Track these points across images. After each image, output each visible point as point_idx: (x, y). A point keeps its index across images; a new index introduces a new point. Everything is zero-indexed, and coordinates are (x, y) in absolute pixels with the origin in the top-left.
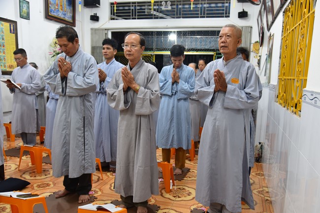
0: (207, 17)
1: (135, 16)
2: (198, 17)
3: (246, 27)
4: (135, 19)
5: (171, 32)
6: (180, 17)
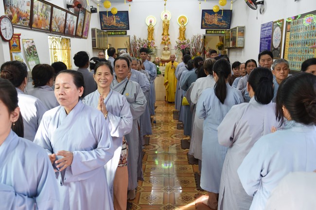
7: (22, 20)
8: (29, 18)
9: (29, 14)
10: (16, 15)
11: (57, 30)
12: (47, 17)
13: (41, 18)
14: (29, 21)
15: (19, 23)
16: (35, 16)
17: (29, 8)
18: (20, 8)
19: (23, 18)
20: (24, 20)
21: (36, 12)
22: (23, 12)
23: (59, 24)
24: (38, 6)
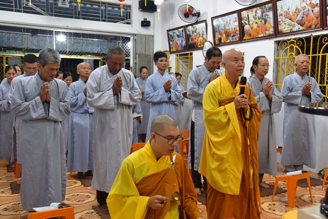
0: (109, 21)
1: (20, 8)
2: (99, 20)
3: (149, 35)
4: (20, 11)
5: (59, 32)
6: (78, 18)
7: (231, 38)
8: (238, 32)
9: (238, 29)
10: (224, 36)
11: (297, 27)
12: (266, 21)
13: (255, 26)
14: (239, 35)
15: (228, 41)
16: (247, 27)
17: (237, 24)
18: (227, 28)
19: (232, 35)
20: (233, 36)
21: (247, 22)
22: (231, 30)
23: (299, 18)
24: (248, 16)
